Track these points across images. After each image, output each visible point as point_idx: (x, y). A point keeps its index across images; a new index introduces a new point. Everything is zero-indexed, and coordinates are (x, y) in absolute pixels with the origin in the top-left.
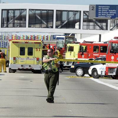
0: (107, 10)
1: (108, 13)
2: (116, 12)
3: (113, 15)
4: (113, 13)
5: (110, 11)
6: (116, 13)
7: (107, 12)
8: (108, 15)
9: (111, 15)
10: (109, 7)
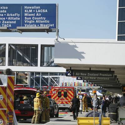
0: (4, 13)
1: (4, 19)
2: (20, 17)
3: (15, 22)
4: (15, 19)
5: (8, 15)
6: (19, 19)
7: (3, 17)
8: (5, 22)
9: (11, 22)
10: (7, 8)
